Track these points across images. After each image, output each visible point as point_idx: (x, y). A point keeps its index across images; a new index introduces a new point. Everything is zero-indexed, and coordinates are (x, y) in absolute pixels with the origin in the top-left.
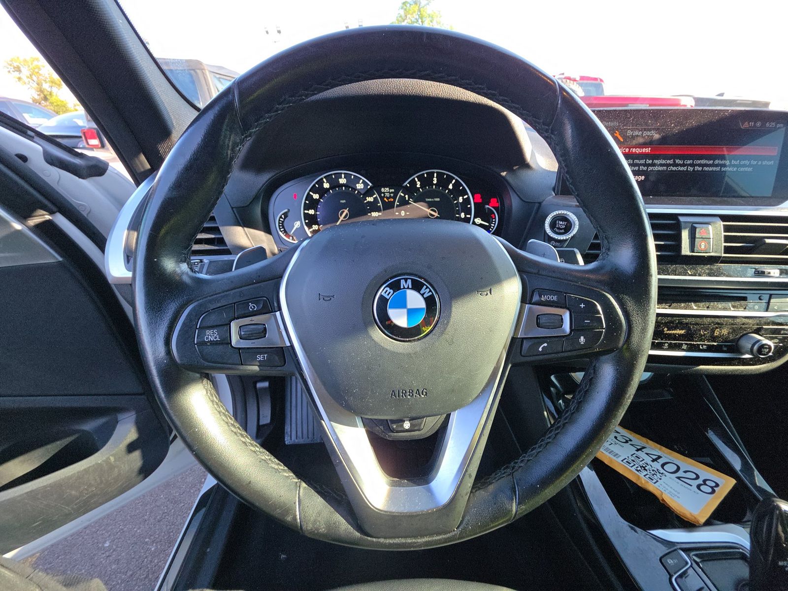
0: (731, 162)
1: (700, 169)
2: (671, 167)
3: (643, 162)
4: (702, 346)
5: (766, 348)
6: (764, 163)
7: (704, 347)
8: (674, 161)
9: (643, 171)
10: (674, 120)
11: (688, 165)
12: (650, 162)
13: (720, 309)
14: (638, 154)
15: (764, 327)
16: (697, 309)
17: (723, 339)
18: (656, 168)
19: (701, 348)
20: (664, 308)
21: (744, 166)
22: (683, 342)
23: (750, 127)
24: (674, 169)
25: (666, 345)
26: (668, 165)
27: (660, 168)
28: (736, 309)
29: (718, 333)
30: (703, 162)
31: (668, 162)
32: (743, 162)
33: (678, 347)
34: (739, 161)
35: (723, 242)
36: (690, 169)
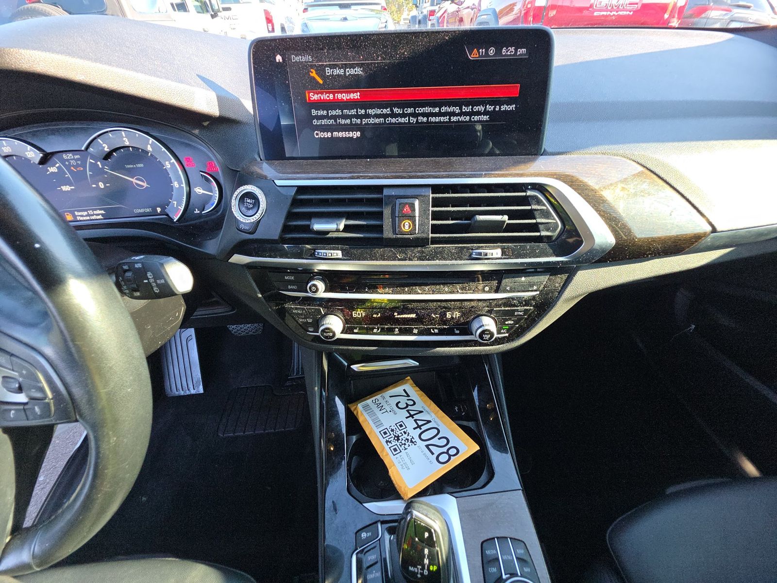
0: (461, 109)
1: (425, 119)
2: (390, 119)
3: (353, 112)
4: (433, 330)
5: (488, 334)
6: (503, 108)
7: (436, 331)
8: (392, 110)
9: (356, 124)
10: (380, 51)
11: (410, 115)
12: (363, 112)
13: (447, 293)
14: (346, 102)
15: (495, 309)
16: (421, 294)
17: (454, 323)
18: (372, 121)
19: (432, 332)
20: (386, 293)
21: (478, 113)
22: (413, 327)
23: (480, 56)
24: (394, 120)
25: (397, 330)
26: (385, 116)
27: (377, 121)
28: (464, 292)
29: (450, 315)
30: (427, 110)
31: (385, 111)
32: (476, 109)
33: (409, 332)
34: (471, 107)
35: (430, 219)
36: (413, 120)
